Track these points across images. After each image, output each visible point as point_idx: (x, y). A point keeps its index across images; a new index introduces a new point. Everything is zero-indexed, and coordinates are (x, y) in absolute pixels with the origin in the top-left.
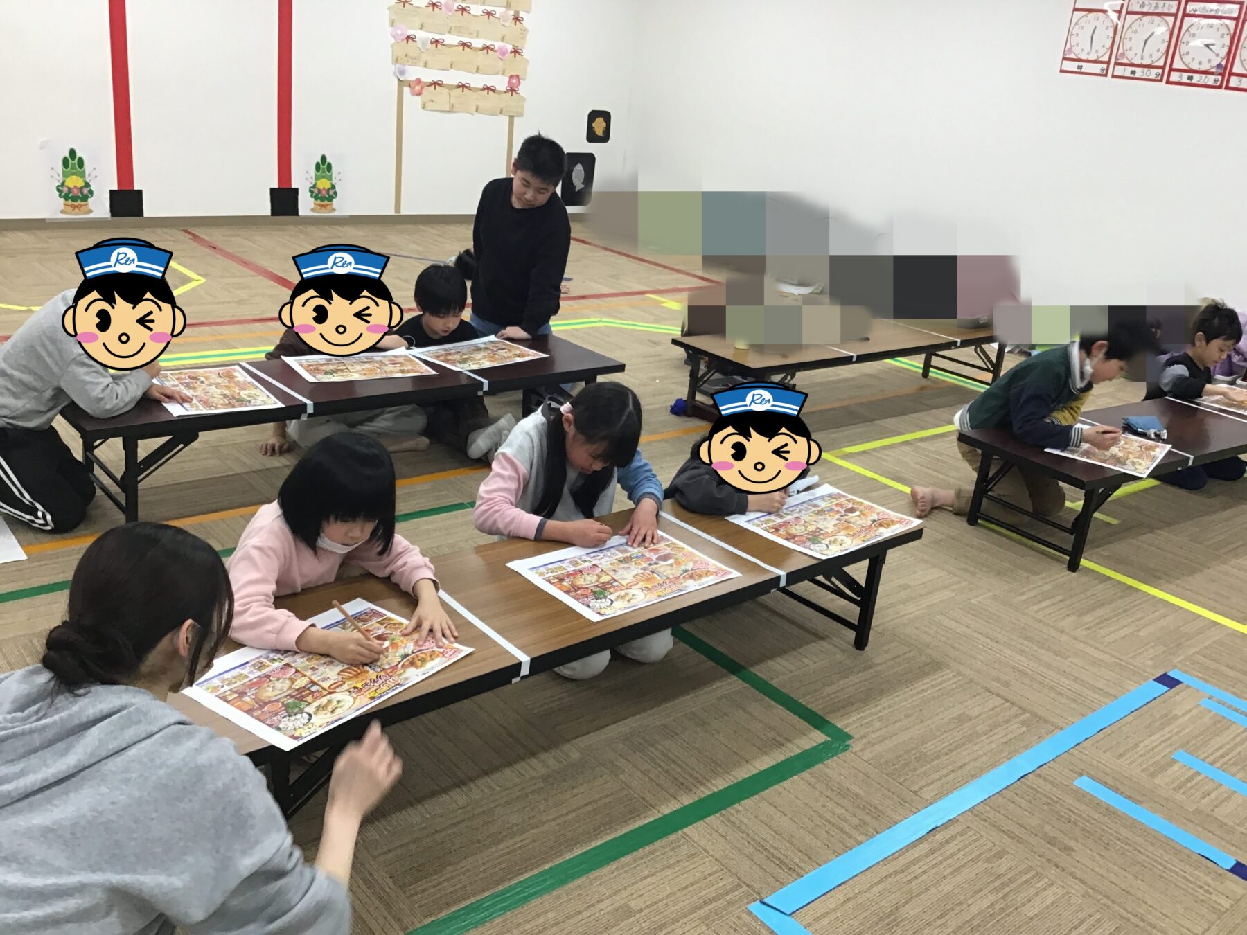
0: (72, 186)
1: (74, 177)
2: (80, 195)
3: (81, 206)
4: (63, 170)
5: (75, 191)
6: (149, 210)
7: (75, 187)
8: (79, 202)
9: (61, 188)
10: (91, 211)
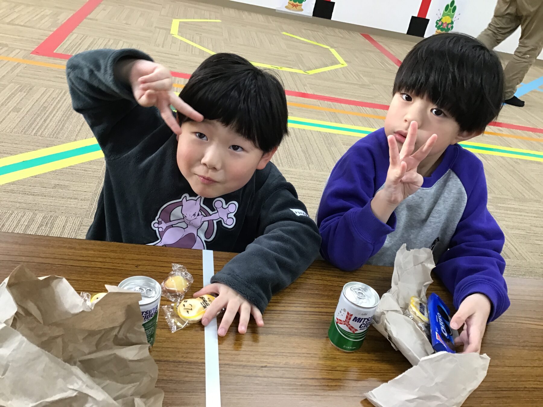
6: (335, 17)
10: (302, 10)
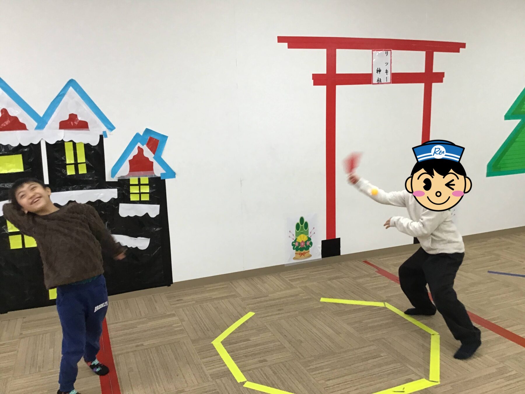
0: (300, 241)
1: (302, 235)
2: (305, 247)
3: (305, 253)
4: (296, 231)
5: (302, 244)
7: (303, 241)
8: (304, 251)
9: (294, 243)
10: (310, 256)
